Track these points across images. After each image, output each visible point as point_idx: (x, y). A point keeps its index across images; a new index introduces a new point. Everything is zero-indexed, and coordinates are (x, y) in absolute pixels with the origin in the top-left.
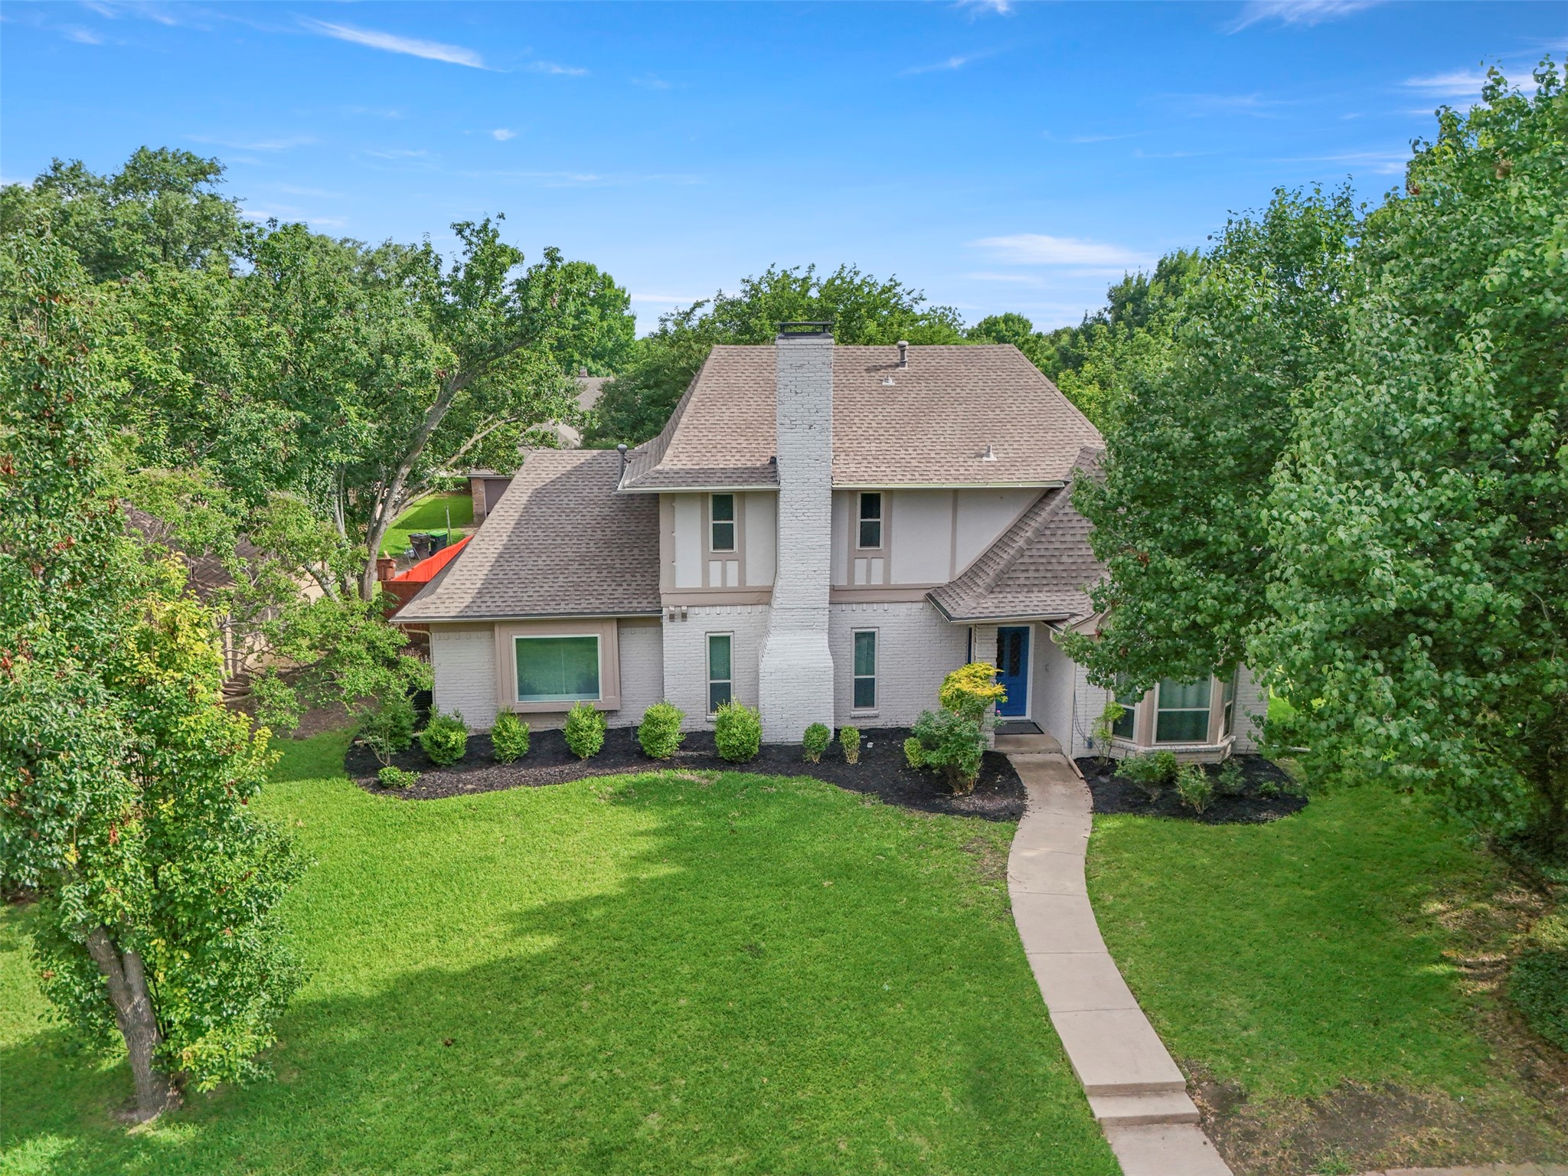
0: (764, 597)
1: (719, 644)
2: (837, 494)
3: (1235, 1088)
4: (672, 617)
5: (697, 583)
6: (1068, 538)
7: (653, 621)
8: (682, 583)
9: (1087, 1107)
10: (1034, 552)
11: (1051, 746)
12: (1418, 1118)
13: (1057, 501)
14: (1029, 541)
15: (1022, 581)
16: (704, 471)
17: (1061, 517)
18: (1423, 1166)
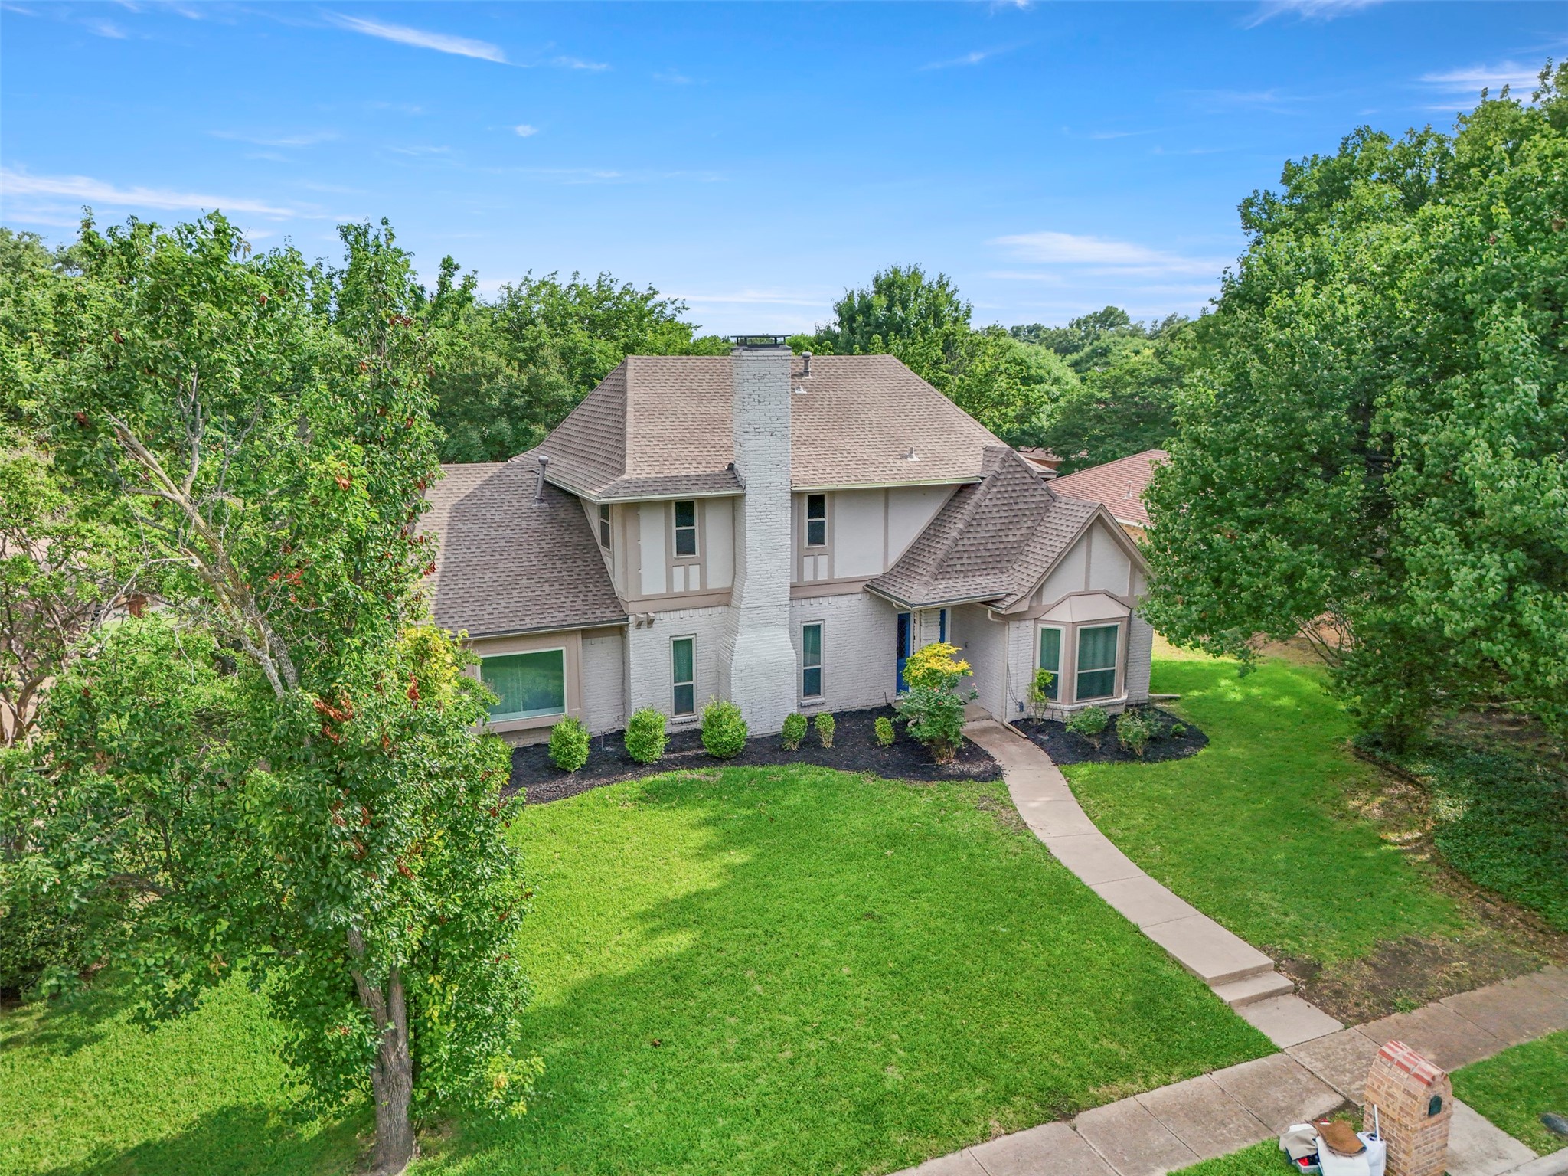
0: (725, 598)
1: (683, 648)
2: (796, 495)
3: (1308, 961)
4: (639, 625)
5: (662, 590)
6: (991, 527)
7: (620, 631)
8: (647, 591)
9: (1214, 996)
10: (965, 541)
11: (983, 714)
12: (1438, 959)
13: (978, 495)
14: (961, 532)
15: (958, 568)
16: (670, 479)
17: (983, 509)
18: (1460, 992)
